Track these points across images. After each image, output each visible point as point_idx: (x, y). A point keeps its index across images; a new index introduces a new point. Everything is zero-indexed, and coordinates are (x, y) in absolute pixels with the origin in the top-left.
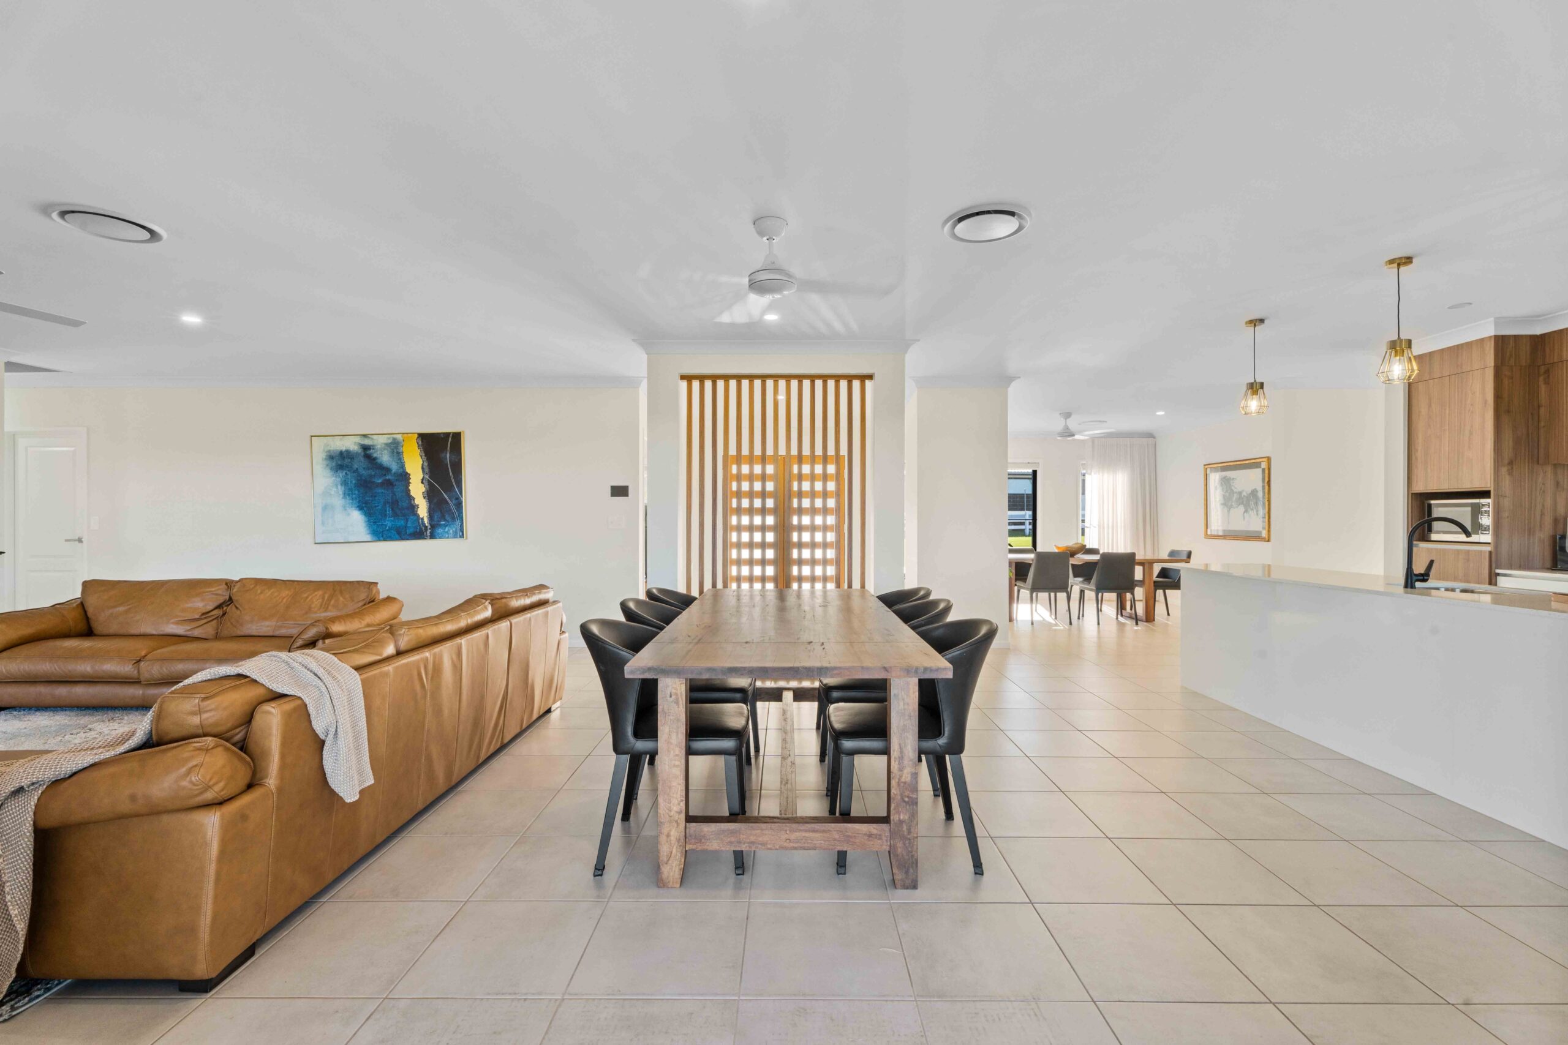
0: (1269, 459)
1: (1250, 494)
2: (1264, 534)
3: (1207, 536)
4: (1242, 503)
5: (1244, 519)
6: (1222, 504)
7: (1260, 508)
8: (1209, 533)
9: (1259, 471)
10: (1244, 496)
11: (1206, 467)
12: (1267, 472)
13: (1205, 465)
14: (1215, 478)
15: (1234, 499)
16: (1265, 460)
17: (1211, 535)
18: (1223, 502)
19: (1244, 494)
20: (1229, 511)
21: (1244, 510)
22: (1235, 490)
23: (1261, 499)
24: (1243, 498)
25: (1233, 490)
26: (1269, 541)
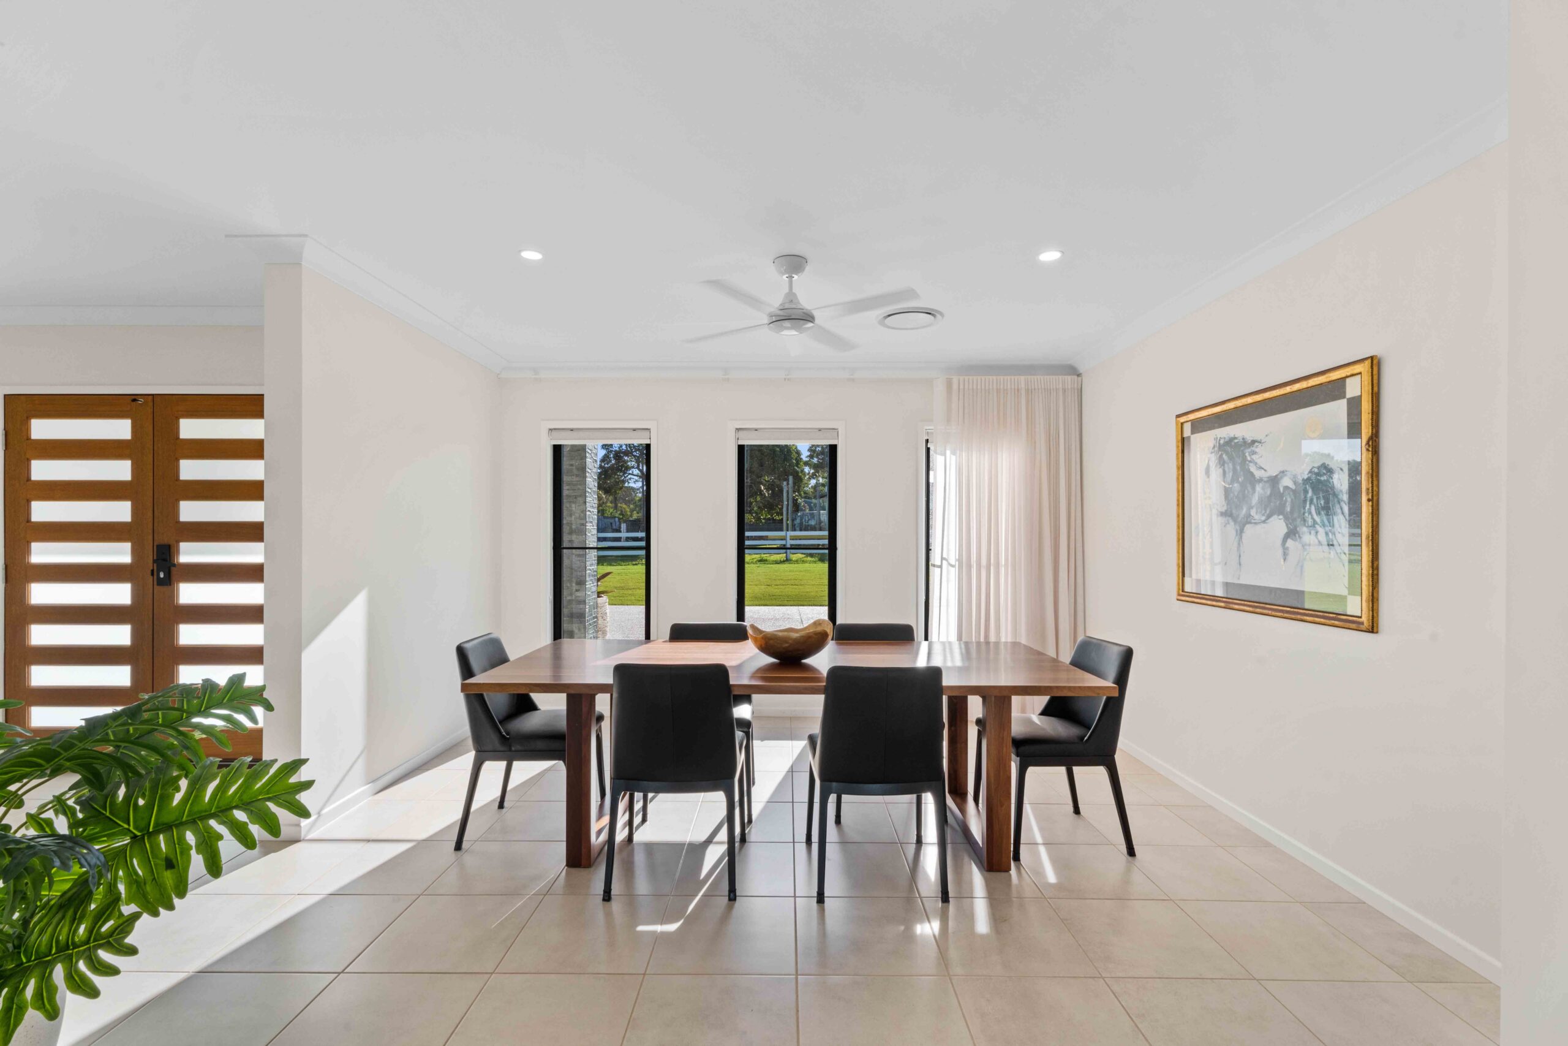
0: (1375, 363)
1: (1306, 481)
2: (1355, 606)
3: (1184, 595)
4: (1280, 511)
5: (1285, 555)
6: (1223, 514)
7: (1341, 523)
8: (1187, 588)
9: (1339, 408)
10: (1286, 488)
11: (1182, 420)
12: (1366, 406)
13: (1178, 416)
14: (1203, 445)
15: (1255, 500)
16: (1357, 368)
17: (1190, 595)
18: (1224, 509)
19: (1286, 482)
20: (1240, 532)
21: (1284, 530)
22: (1258, 474)
23: (1345, 497)
24: (1281, 496)
25: (1252, 474)
26: (1373, 629)
